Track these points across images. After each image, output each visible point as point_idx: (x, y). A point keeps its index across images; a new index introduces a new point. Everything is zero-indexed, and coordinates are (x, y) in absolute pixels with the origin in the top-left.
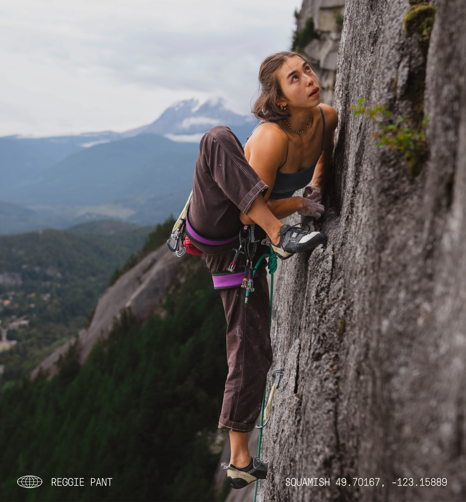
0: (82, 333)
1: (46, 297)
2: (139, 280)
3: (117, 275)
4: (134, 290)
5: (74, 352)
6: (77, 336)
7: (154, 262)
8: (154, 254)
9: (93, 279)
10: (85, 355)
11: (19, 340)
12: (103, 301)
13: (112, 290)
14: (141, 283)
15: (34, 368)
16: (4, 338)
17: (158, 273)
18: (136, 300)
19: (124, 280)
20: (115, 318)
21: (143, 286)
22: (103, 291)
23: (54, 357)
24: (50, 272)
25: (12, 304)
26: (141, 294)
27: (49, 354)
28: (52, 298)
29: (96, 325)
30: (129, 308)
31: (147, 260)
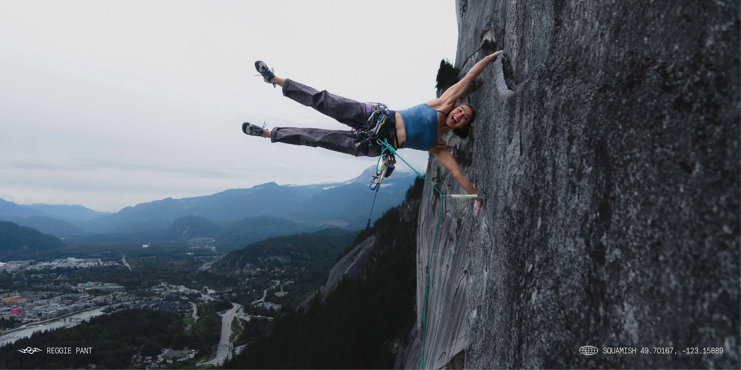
0: (322, 288)
1: (303, 269)
2: (351, 260)
3: (340, 257)
4: (349, 265)
5: (318, 298)
6: (319, 289)
7: (360, 250)
8: (359, 246)
9: (327, 259)
10: (323, 299)
11: (289, 291)
12: (332, 271)
13: (337, 265)
14: (352, 261)
15: (297, 306)
16: (282, 290)
17: (362, 256)
18: (350, 270)
19: (344, 259)
20: (339, 280)
21: (354, 263)
22: (333, 265)
23: (307, 300)
24: (305, 256)
25: (285, 272)
26: (352, 267)
27: (304, 299)
28: (306, 269)
29: (329, 283)
30: (346, 274)
31: (356, 249)
